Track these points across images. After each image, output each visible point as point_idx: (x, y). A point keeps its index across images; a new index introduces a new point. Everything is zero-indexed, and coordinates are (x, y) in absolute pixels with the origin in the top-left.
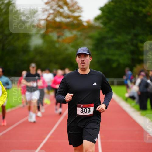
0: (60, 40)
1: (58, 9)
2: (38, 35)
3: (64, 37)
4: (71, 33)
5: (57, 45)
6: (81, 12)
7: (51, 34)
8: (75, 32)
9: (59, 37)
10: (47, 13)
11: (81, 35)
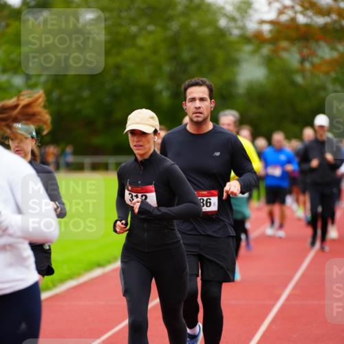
3: (315, 60)
4: (333, 48)
5: (299, 79)
7: (285, 55)
8: (342, 47)
9: (303, 60)
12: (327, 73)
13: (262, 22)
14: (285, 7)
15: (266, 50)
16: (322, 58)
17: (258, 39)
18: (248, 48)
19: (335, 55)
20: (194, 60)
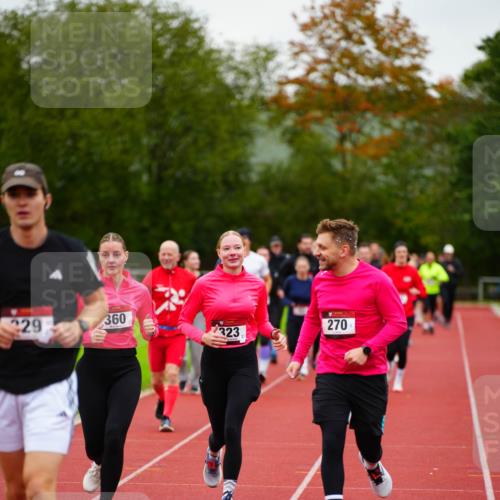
0: (348, 145)
2: (278, 132)
5: (337, 164)
6: (423, 53)
7: (316, 128)
8: (396, 123)
9: (343, 138)
12: (376, 158)
14: (317, 61)
15: (290, 121)
16: (369, 137)
18: (264, 116)
19: (388, 132)
20: (187, 129)
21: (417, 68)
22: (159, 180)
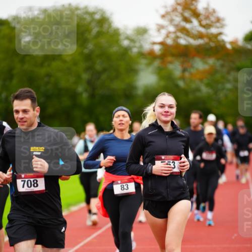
0: (187, 74)
1: (183, 24)
2: (150, 69)
3: (192, 71)
4: (206, 63)
5: (181, 84)
6: (223, 26)
7: (171, 67)
8: (211, 61)
9: (184, 70)
10: (164, 32)
11: (222, 66)
12: (201, 80)
13: (154, 43)
14: (170, 33)
15: (157, 63)
16: (197, 69)
17: (151, 55)
18: (143, 61)
19: (206, 67)
20: (105, 70)
21: (220, 34)
22: (92, 96)
